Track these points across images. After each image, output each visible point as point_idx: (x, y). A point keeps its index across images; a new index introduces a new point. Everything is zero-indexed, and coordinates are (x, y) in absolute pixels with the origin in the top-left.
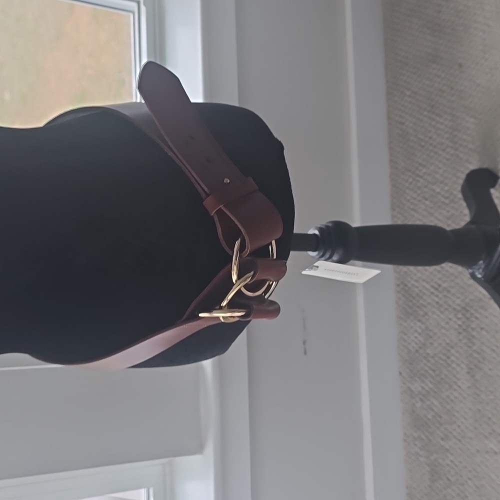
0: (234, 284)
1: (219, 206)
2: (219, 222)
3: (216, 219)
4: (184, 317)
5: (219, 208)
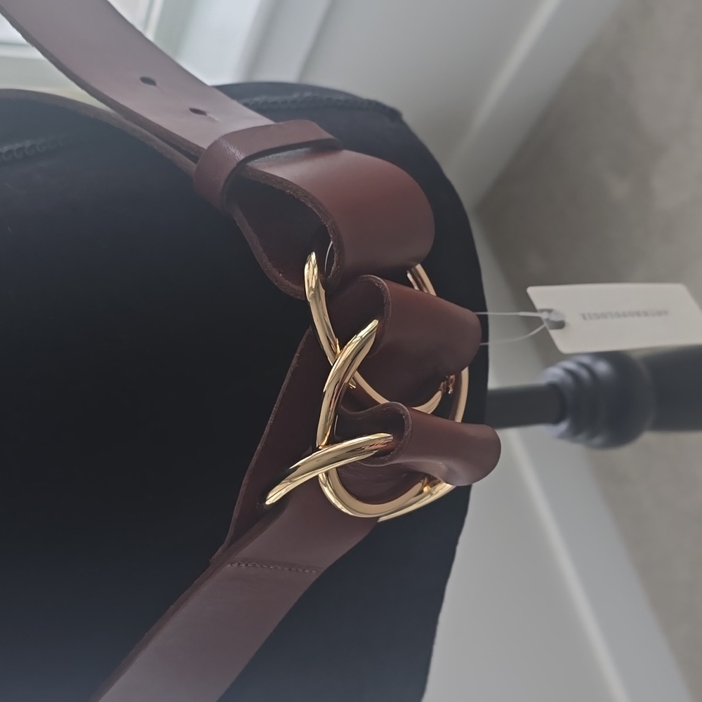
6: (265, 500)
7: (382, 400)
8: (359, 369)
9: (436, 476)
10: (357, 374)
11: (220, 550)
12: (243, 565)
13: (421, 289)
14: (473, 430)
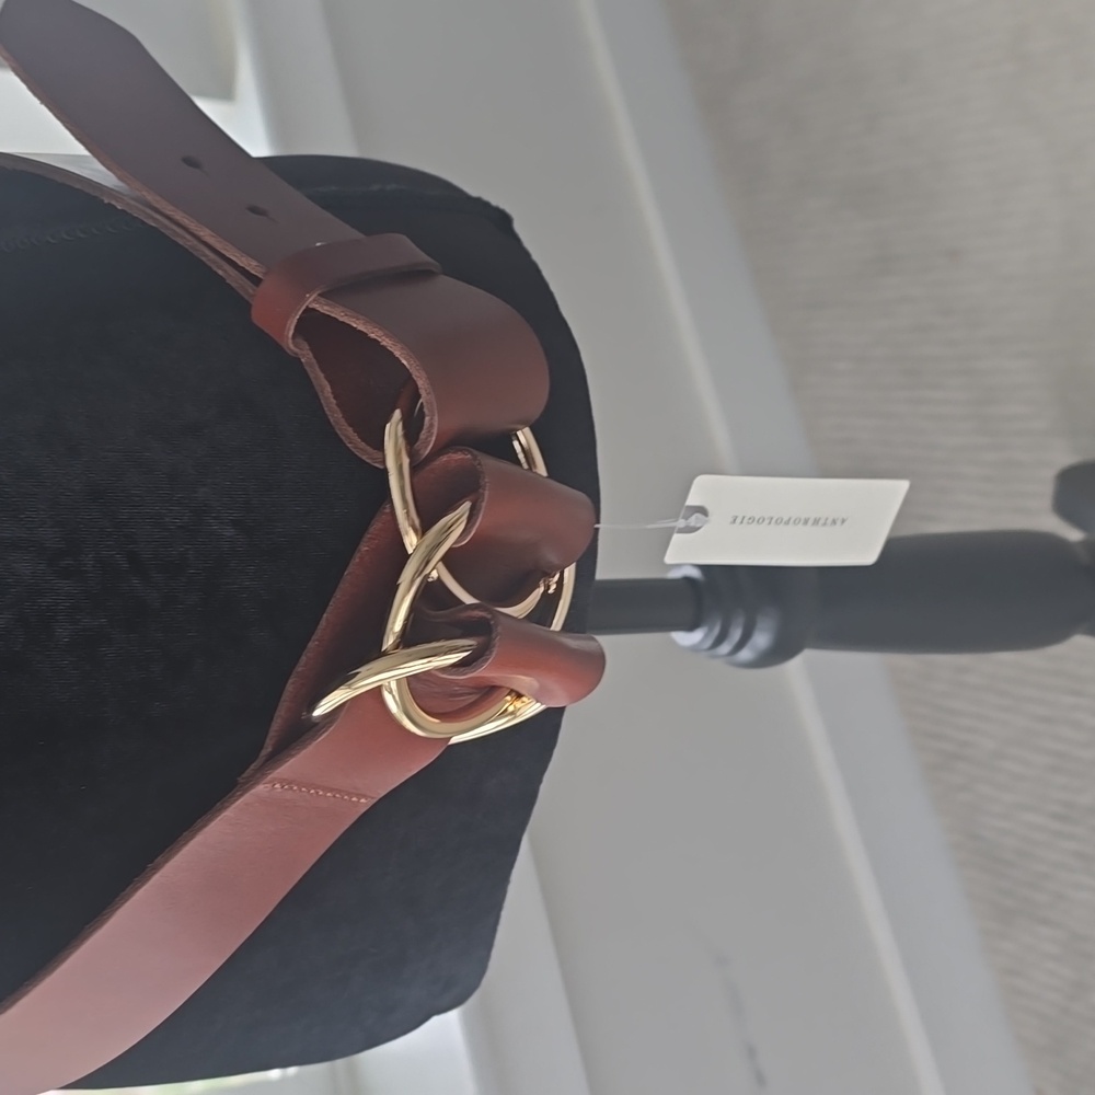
0: (408, 556)
1: (304, 299)
2: (320, 367)
3: (306, 356)
4: (268, 749)
5: (304, 307)
6: (314, 710)
7: (468, 599)
8: (444, 559)
9: (523, 692)
10: (441, 565)
11: (252, 767)
12: (277, 786)
13: (530, 469)
14: (572, 642)
